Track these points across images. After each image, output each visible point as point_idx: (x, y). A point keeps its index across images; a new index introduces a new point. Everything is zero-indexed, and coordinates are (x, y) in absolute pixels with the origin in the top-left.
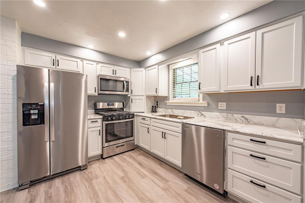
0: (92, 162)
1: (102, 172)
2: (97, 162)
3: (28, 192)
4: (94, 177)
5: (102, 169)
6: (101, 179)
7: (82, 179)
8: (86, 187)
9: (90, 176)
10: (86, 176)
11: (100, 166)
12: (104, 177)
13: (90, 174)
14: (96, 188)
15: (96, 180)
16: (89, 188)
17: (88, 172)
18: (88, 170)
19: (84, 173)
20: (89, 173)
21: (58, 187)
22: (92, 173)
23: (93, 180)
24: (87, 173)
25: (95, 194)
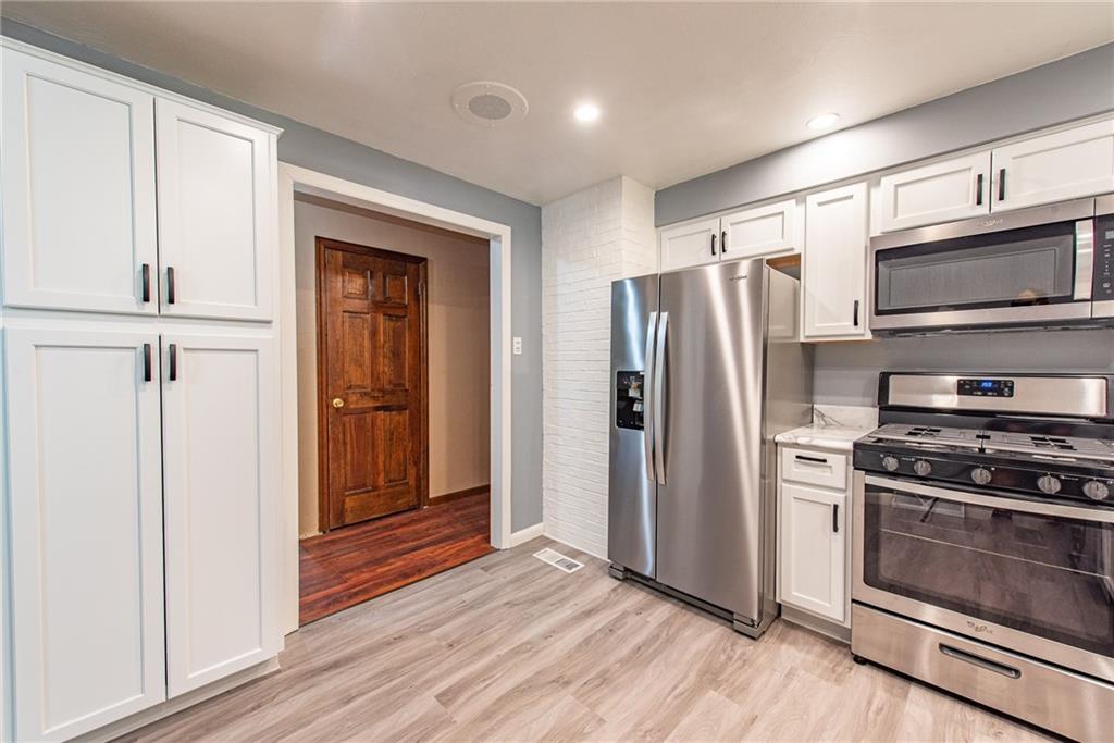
0: (800, 634)
1: (775, 698)
2: (819, 648)
3: (614, 590)
4: (733, 684)
5: (795, 684)
6: (735, 713)
7: (701, 658)
8: (675, 687)
9: (729, 670)
10: (723, 657)
11: (801, 672)
12: (754, 720)
13: (739, 663)
14: (686, 721)
15: (723, 698)
16: (676, 697)
17: (744, 654)
18: (751, 648)
19: (729, 644)
20: (739, 658)
21: (648, 622)
22: (746, 667)
23: (715, 690)
24: (738, 652)
25: (660, 731)
